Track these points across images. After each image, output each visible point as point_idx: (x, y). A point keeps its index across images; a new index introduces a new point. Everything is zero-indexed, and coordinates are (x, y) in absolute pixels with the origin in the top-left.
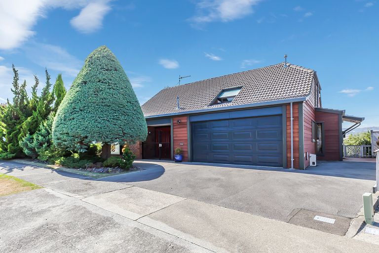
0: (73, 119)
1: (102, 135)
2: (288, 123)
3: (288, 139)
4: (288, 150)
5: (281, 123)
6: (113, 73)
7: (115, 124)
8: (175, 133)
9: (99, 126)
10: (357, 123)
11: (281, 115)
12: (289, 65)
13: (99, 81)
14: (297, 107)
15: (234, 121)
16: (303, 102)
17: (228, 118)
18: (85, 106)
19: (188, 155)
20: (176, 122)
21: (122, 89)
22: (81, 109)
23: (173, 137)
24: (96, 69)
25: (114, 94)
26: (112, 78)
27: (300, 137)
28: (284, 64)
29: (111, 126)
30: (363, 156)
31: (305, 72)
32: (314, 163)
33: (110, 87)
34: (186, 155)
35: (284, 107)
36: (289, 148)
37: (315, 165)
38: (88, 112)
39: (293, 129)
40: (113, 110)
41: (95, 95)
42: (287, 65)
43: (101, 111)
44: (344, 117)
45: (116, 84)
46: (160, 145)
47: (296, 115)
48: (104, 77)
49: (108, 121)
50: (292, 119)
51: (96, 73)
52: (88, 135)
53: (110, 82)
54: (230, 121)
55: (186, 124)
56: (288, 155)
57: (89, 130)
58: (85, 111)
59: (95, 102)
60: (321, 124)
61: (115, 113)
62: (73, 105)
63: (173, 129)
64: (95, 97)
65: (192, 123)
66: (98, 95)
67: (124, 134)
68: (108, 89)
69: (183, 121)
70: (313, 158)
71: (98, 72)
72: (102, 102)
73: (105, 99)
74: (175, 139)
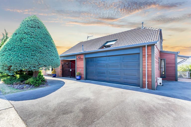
0: (4, 55)
1: (22, 65)
2: (144, 58)
3: (144, 69)
4: (144, 76)
5: (139, 59)
6: (36, 29)
7: (33, 58)
8: (77, 64)
9: (20, 59)
10: (184, 60)
11: (139, 53)
12: (145, 28)
13: (25, 33)
14: (150, 48)
15: (109, 57)
16: (154, 45)
17: (105, 55)
18: (12, 48)
19: (84, 76)
20: (78, 58)
21: (41, 38)
22: (10, 49)
23: (77, 66)
24: (24, 27)
25: (34, 41)
26: (34, 32)
27: (152, 67)
28: (142, 27)
29: (29, 60)
30: (188, 77)
31: (154, 30)
32: (160, 84)
33: (32, 37)
34: (83, 76)
35: (141, 49)
36: (144, 75)
37: (161, 85)
38: (14, 51)
39: (147, 63)
40: (32, 50)
41: (21, 41)
42: (143, 28)
43: (23, 51)
44: (178, 56)
45: (37, 35)
46: (71, 70)
47: (150, 53)
48: (28, 31)
49: (28, 57)
50: (146, 56)
51: (24, 28)
52: (12, 65)
53: (32, 34)
54: (107, 57)
55: (83, 59)
56: (144, 80)
57: (12, 62)
58: (12, 51)
59: (20, 45)
60: (164, 59)
61: (34, 52)
62: (5, 47)
63: (77, 61)
64: (20, 42)
65: (86, 59)
66: (22, 41)
67: (39, 64)
68: (30, 38)
69: (81, 57)
70: (160, 80)
71: (25, 28)
72: (25, 45)
73: (27, 43)
74: (77, 67)
